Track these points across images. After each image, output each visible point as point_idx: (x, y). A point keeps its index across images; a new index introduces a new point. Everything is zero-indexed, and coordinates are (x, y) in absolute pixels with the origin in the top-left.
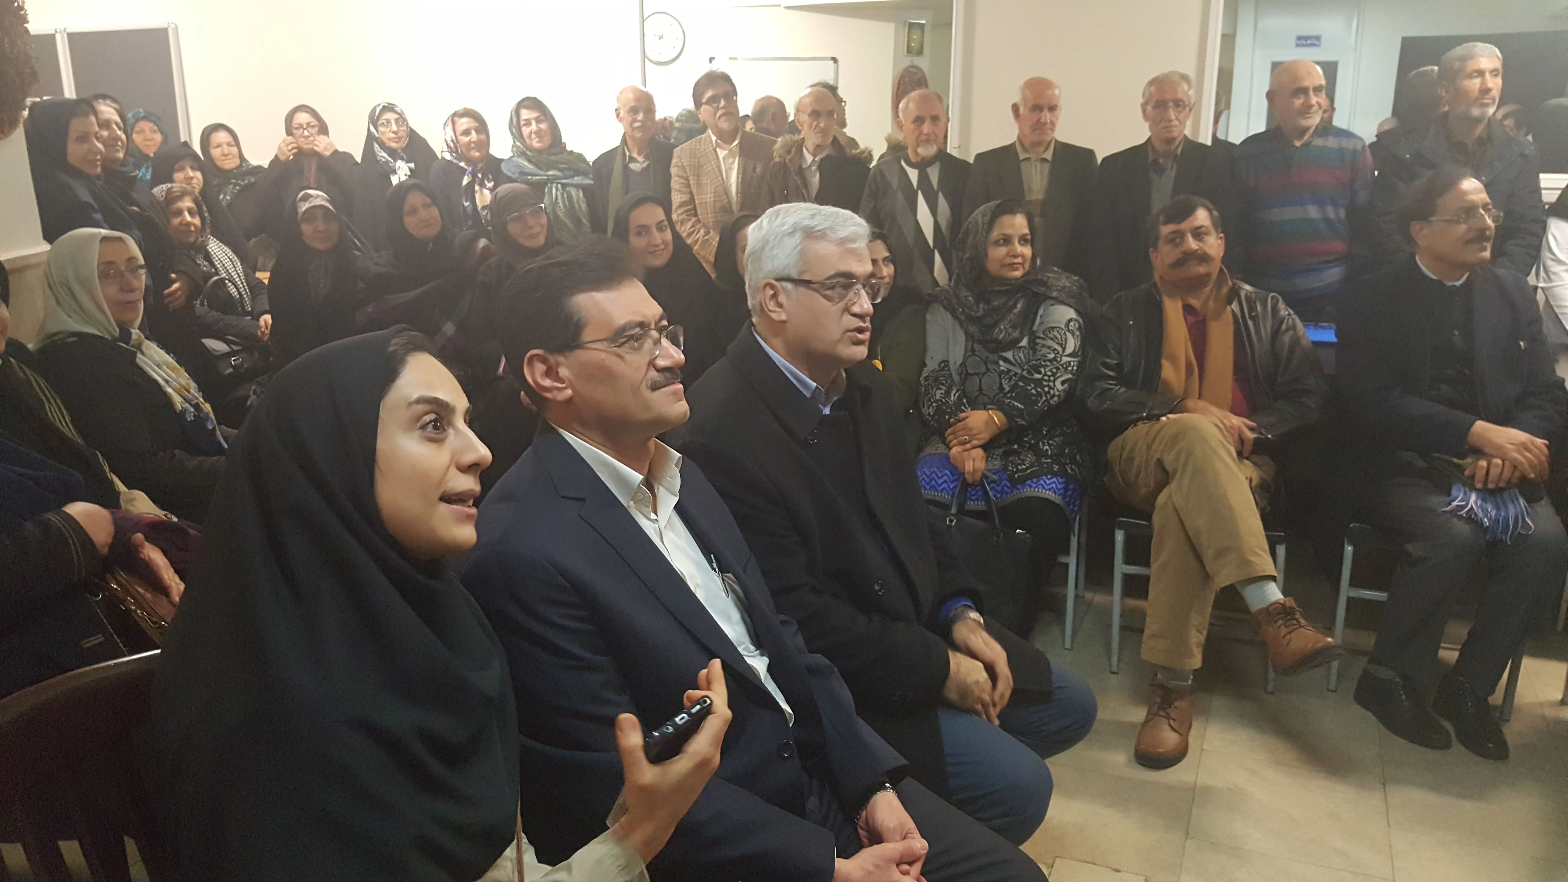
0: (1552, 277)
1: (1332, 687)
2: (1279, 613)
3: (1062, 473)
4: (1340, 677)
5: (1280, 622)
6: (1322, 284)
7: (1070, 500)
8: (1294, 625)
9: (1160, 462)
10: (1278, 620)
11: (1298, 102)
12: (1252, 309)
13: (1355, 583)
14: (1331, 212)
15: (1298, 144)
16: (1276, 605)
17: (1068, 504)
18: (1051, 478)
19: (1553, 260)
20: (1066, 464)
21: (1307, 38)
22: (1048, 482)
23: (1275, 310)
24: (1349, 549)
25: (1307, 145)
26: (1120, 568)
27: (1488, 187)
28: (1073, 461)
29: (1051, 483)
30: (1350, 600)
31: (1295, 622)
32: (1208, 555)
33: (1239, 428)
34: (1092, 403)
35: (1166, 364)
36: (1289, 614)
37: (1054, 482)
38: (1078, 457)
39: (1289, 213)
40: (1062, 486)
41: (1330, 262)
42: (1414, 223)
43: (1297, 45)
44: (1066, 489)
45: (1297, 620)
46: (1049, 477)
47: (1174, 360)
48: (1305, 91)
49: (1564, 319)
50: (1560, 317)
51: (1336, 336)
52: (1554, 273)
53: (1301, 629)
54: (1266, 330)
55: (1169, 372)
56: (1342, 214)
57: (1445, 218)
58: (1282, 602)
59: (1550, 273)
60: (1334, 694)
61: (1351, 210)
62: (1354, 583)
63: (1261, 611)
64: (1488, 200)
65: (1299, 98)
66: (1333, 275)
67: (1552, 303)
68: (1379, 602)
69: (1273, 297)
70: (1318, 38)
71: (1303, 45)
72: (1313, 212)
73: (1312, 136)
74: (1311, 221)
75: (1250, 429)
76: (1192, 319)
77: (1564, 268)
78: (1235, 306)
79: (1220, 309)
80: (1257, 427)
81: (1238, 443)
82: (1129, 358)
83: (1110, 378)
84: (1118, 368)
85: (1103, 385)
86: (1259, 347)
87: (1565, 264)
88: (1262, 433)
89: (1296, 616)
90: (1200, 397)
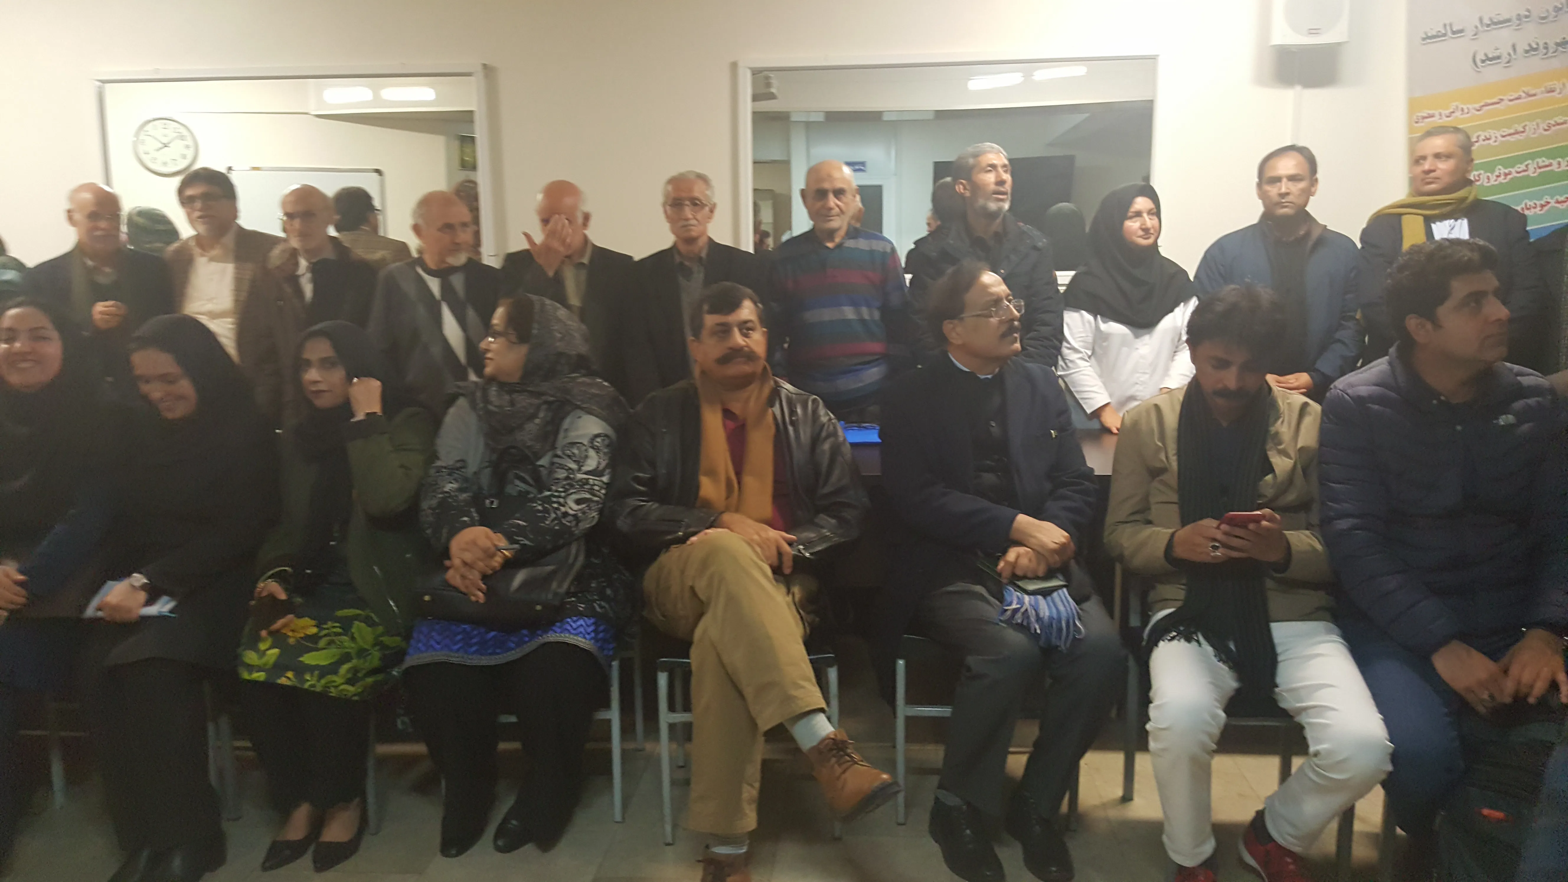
0: (1070, 365)
1: (901, 820)
2: (831, 750)
3: (590, 613)
4: (908, 805)
5: (834, 760)
6: (860, 385)
7: (603, 644)
8: (848, 761)
10: (831, 758)
11: (819, 204)
12: (793, 412)
13: (911, 700)
14: (865, 312)
15: (830, 245)
16: (827, 741)
17: (601, 648)
18: (577, 621)
19: (1069, 349)
20: (594, 601)
22: (574, 625)
23: (815, 411)
26: (665, 717)
27: (1006, 280)
29: (578, 627)
30: (909, 720)
31: (848, 758)
32: (749, 692)
33: (777, 541)
35: (705, 480)
36: (842, 750)
37: (582, 625)
38: (608, 592)
39: (827, 315)
40: (592, 628)
41: (869, 363)
42: (946, 322)
44: (597, 631)
45: (849, 756)
46: (575, 618)
47: (712, 473)
48: (824, 193)
49: (1084, 403)
50: (1081, 402)
51: (880, 437)
52: (1071, 361)
53: (856, 766)
54: (805, 435)
55: (709, 488)
56: (877, 315)
57: (974, 313)
58: (832, 737)
59: (1067, 361)
60: (904, 827)
61: (885, 310)
63: (813, 748)
64: (1008, 291)
65: (820, 201)
66: (873, 374)
67: (1072, 389)
68: (943, 718)
69: (814, 401)
70: (867, 164)
72: (849, 313)
73: (844, 238)
74: (847, 322)
75: (790, 544)
76: (731, 424)
77: (1080, 355)
78: (777, 409)
79: (762, 414)
80: (796, 541)
81: (775, 561)
82: (662, 471)
83: (641, 494)
84: (651, 483)
85: (634, 502)
86: (799, 456)
87: (1080, 352)
88: (799, 551)
89: (849, 751)
90: (737, 510)
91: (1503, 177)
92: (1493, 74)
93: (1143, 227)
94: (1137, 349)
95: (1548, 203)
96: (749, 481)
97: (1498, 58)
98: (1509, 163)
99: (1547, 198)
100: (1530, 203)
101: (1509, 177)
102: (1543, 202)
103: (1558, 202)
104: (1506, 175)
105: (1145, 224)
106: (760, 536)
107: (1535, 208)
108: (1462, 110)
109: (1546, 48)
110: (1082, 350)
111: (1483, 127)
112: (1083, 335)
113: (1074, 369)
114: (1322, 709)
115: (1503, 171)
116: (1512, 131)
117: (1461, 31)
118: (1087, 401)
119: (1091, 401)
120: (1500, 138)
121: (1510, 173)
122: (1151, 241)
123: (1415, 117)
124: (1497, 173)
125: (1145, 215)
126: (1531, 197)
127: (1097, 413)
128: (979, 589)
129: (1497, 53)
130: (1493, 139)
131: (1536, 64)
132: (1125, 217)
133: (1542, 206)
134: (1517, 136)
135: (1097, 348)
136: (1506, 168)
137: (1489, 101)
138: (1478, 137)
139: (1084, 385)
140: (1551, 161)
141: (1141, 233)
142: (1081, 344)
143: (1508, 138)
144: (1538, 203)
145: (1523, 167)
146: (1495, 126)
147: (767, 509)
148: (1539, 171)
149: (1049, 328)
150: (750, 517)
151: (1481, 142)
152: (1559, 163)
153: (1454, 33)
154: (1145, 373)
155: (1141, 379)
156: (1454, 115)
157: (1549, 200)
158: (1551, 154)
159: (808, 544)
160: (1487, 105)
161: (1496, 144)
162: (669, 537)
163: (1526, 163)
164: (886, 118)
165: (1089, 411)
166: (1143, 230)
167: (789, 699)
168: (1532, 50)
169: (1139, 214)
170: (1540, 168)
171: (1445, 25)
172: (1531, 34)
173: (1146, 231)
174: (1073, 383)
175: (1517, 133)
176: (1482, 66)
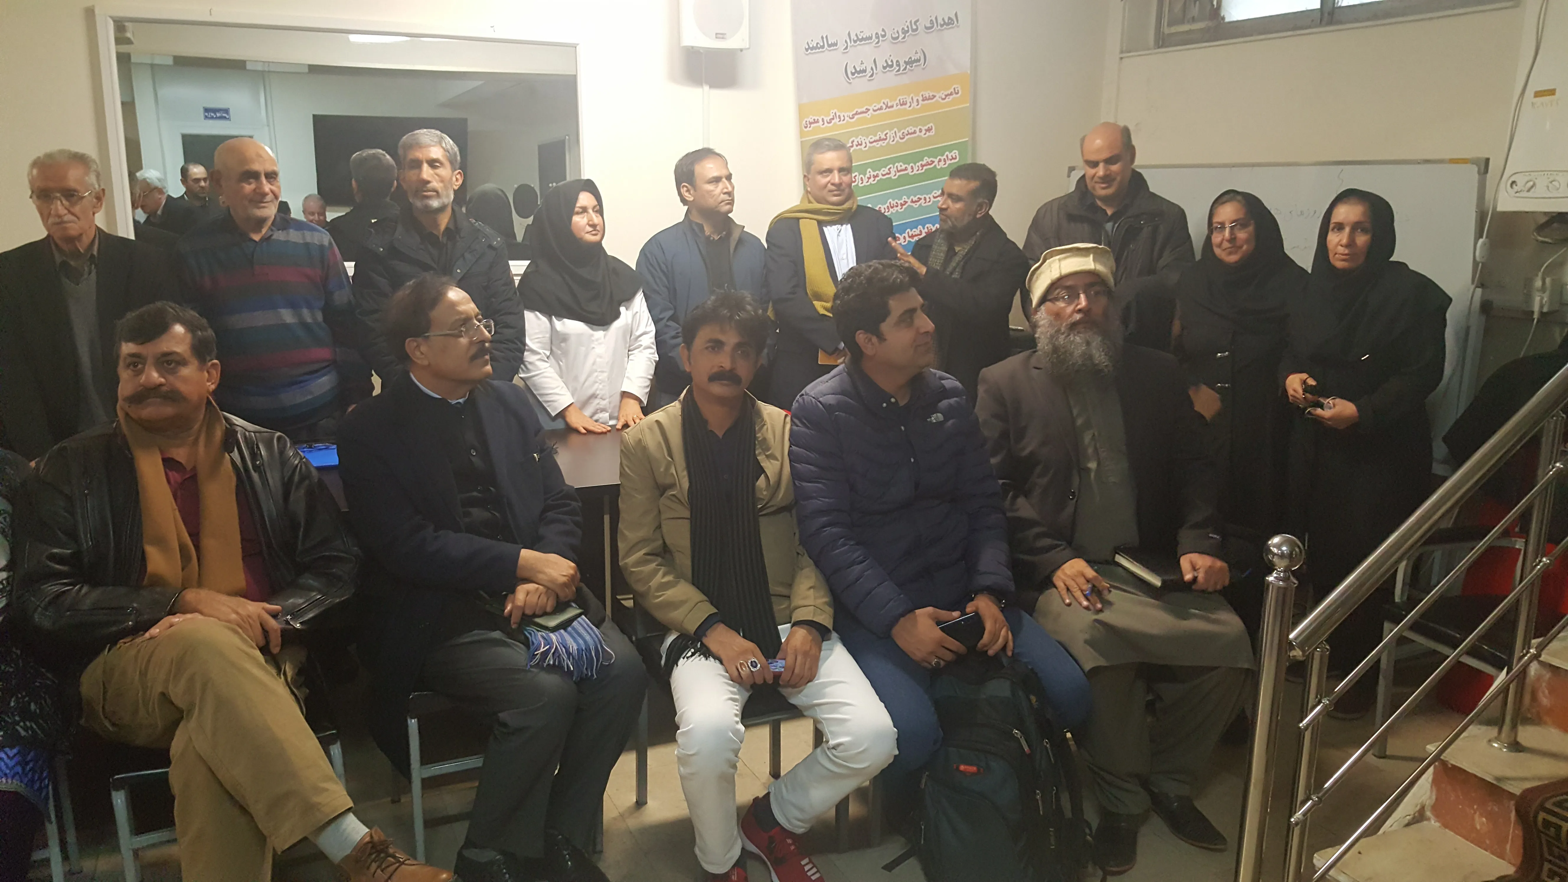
2: (370, 854)
6: (309, 398)
7: (33, 776)
8: (393, 863)
9: (164, 695)
10: (370, 864)
11: (249, 188)
12: (254, 455)
14: (306, 315)
15: (256, 237)
16: (363, 845)
17: (31, 785)
19: (528, 351)
21: (215, 111)
23: (282, 452)
24: (413, 723)
25: (267, 239)
26: (128, 840)
28: (25, 714)
30: (423, 785)
31: (390, 859)
33: (259, 616)
34: (43, 619)
35: (152, 551)
36: (382, 851)
38: (33, 707)
39: (261, 319)
40: (16, 760)
41: (316, 371)
42: (408, 339)
43: (206, 117)
44: (24, 763)
45: (394, 857)
47: (161, 542)
48: (255, 175)
49: (548, 406)
50: (545, 405)
51: (338, 457)
52: (530, 363)
53: (403, 866)
54: (274, 479)
55: (158, 561)
56: (320, 317)
57: (441, 333)
58: (368, 838)
62: (426, 760)
63: (346, 859)
64: (477, 311)
65: (250, 184)
66: (322, 385)
67: (535, 393)
69: (279, 438)
70: (227, 111)
71: (212, 118)
72: (287, 316)
73: (270, 229)
74: (287, 327)
75: (275, 616)
76: (175, 476)
77: (538, 357)
78: (236, 454)
79: (217, 463)
80: (281, 612)
81: (262, 643)
82: (87, 543)
83: (59, 575)
84: (74, 560)
85: (52, 588)
86: (269, 506)
87: (539, 354)
88: (287, 622)
89: (391, 851)
90: (200, 584)
91: (872, 179)
92: (861, 85)
93: (591, 223)
94: (593, 348)
95: (906, 202)
96: (209, 543)
97: (864, 71)
98: (876, 166)
99: (905, 198)
100: (894, 202)
101: (877, 179)
102: (902, 201)
103: (912, 202)
104: (875, 177)
105: (592, 220)
106: (237, 613)
107: (897, 206)
108: (839, 116)
109: (898, 65)
110: (541, 351)
111: (856, 134)
112: (540, 336)
113: (535, 371)
114: (836, 706)
115: (872, 173)
116: (877, 138)
117: (836, 44)
118: (549, 404)
119: (555, 404)
120: (868, 144)
121: (877, 176)
122: (597, 238)
123: (804, 122)
124: (868, 175)
125: (591, 211)
126: (894, 196)
127: (562, 415)
128: (497, 634)
129: (863, 67)
130: (864, 145)
131: (890, 79)
132: (571, 213)
133: (902, 205)
134: (880, 143)
135: (554, 348)
136: (874, 171)
137: (859, 111)
138: (853, 142)
139: (544, 388)
140: (906, 165)
141: (589, 229)
142: (539, 345)
143: (874, 144)
144: (899, 202)
145: (887, 171)
146: (867, 132)
147: (240, 579)
148: (898, 174)
149: (511, 331)
150: (219, 591)
151: (855, 147)
152: (912, 168)
153: (829, 46)
154: (602, 372)
155: (600, 378)
156: (833, 121)
157: (906, 200)
158: (905, 159)
159: (296, 613)
160: (857, 114)
161: (866, 149)
162: (114, 629)
163: (888, 167)
164: (249, 66)
165: (553, 414)
166: (590, 226)
167: (309, 808)
168: (888, 66)
169: (584, 210)
170: (899, 171)
171: (822, 38)
172: (885, 52)
173: (594, 226)
174: (534, 385)
175: (880, 140)
176: (853, 79)
